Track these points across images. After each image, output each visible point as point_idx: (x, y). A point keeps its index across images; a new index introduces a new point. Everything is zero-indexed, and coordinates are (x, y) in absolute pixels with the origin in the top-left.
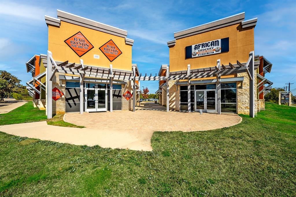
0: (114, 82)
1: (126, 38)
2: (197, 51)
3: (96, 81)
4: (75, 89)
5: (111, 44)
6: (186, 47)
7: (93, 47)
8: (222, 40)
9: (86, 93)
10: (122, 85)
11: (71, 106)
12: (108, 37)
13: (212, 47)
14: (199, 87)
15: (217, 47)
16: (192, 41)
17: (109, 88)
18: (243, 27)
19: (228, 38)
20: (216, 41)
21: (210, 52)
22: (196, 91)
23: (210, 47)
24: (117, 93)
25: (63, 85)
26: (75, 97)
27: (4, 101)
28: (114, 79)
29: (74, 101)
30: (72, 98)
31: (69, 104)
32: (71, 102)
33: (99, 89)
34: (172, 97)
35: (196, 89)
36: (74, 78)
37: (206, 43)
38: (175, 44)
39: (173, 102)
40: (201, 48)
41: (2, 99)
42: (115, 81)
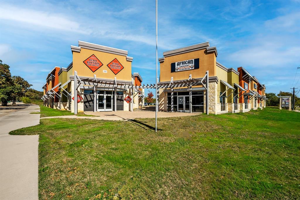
0: (117, 90)
1: (127, 57)
2: (179, 67)
3: (105, 89)
4: (90, 95)
5: (116, 61)
6: (172, 64)
7: (103, 65)
8: (195, 60)
9: (98, 98)
10: (124, 92)
11: (87, 107)
12: (113, 57)
13: (189, 64)
14: (180, 94)
15: (191, 64)
16: (176, 59)
17: (114, 94)
18: (208, 52)
19: (199, 59)
20: (191, 61)
21: (187, 68)
22: (178, 96)
23: (187, 64)
24: (120, 98)
25: (83, 92)
26: (90, 101)
27: (16, 104)
28: (118, 87)
29: (89, 104)
30: (88, 101)
31: (86, 105)
32: (87, 104)
33: (107, 95)
34: (162, 101)
35: (178, 95)
36: (90, 88)
37: (185, 62)
38: (164, 60)
39: (162, 105)
40: (181, 65)
41: (14, 102)
42: (119, 89)
